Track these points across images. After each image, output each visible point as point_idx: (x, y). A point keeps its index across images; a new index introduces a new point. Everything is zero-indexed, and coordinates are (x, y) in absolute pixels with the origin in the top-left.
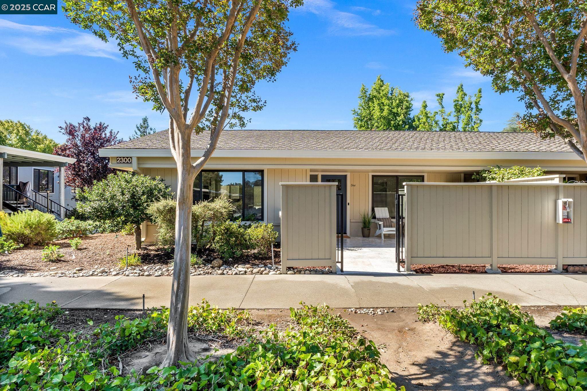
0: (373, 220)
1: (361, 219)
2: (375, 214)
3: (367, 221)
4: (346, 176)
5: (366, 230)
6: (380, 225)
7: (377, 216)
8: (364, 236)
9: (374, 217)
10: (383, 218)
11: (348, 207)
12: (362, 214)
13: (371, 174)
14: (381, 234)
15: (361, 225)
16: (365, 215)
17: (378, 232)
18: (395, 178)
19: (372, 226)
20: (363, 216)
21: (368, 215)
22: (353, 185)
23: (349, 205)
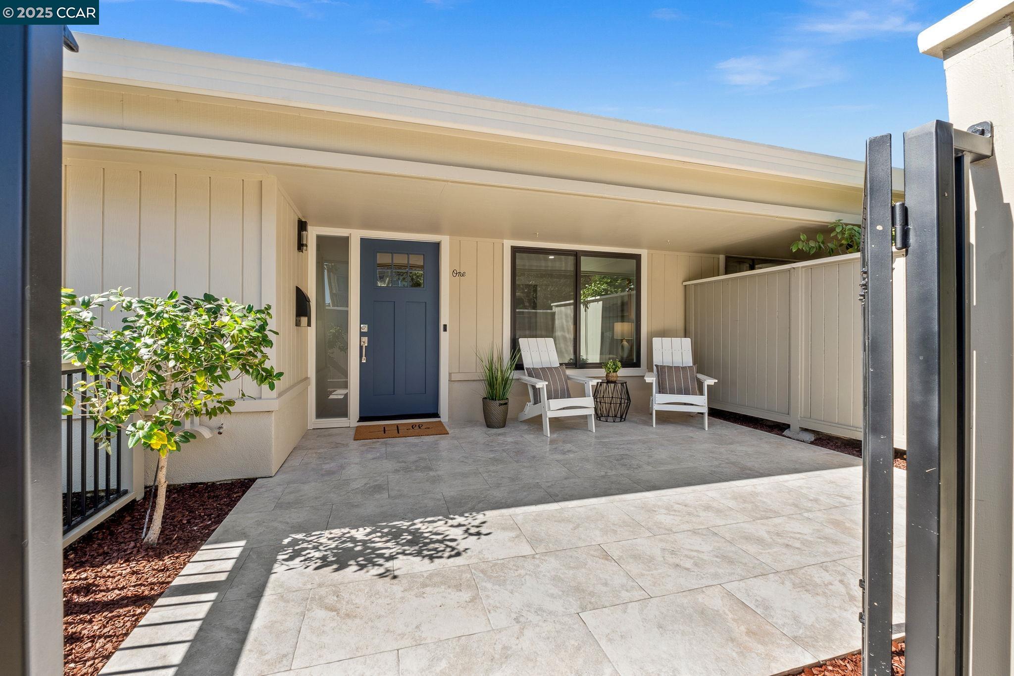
0: (516, 375)
1: (480, 372)
2: (521, 358)
3: (500, 379)
4: (437, 246)
5: (495, 406)
6: (536, 391)
7: (527, 363)
8: (489, 425)
9: (520, 367)
10: (543, 369)
11: (444, 337)
12: (485, 355)
13: (508, 243)
14: (540, 416)
15: (482, 390)
16: (491, 363)
17: (530, 410)
18: (571, 259)
19: (511, 395)
20: (486, 363)
21: (501, 359)
22: (457, 274)
23: (445, 330)
